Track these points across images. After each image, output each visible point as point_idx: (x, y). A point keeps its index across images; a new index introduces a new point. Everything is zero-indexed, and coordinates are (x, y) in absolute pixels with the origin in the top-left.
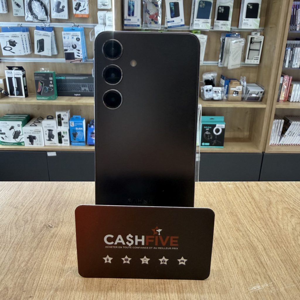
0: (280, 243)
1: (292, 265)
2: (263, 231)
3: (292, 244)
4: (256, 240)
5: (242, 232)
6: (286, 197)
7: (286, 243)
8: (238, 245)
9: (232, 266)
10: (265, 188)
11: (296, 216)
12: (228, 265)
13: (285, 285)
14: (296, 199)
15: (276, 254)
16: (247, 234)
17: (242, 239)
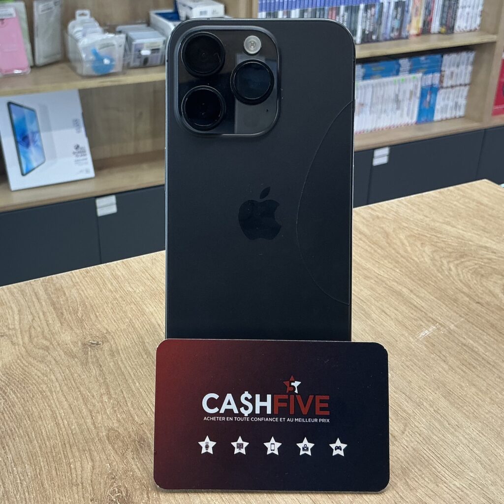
0: (425, 281)
1: (450, 300)
2: (398, 270)
3: (439, 277)
4: (395, 284)
5: (372, 278)
6: (403, 222)
7: (431, 277)
8: (377, 295)
9: (384, 320)
10: (370, 216)
11: (427, 243)
12: (379, 320)
13: (453, 322)
14: (417, 221)
15: (426, 292)
16: (380, 279)
17: (377, 287)
